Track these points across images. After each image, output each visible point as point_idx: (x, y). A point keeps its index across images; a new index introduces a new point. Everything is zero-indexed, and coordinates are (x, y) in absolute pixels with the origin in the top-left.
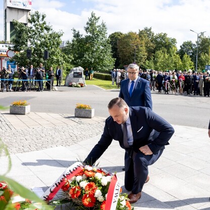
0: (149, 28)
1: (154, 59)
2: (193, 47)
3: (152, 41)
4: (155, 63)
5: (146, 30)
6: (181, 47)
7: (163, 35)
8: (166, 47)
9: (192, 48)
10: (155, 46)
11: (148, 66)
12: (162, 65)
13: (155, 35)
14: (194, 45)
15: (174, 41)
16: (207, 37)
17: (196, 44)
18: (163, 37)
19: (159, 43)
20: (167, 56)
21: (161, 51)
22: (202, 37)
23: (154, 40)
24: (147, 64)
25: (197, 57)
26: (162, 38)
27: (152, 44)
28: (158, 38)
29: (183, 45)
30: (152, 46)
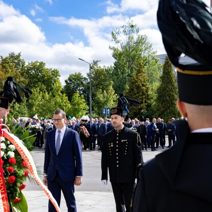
0: (16, 54)
1: (27, 101)
2: (84, 82)
3: (22, 74)
4: (30, 106)
5: (12, 57)
6: (66, 81)
7: (38, 64)
8: (44, 82)
9: (82, 83)
10: (27, 81)
11: (19, 113)
12: (41, 110)
13: (26, 64)
14: (85, 79)
15: (56, 73)
16: (102, 67)
17: (87, 77)
18: (39, 67)
19: (34, 77)
20: (47, 96)
21: (38, 89)
22: (95, 67)
23: (26, 72)
24: (17, 109)
25: (90, 96)
26: (38, 69)
27: (22, 79)
28: (31, 69)
29: (69, 79)
30: (22, 81)
